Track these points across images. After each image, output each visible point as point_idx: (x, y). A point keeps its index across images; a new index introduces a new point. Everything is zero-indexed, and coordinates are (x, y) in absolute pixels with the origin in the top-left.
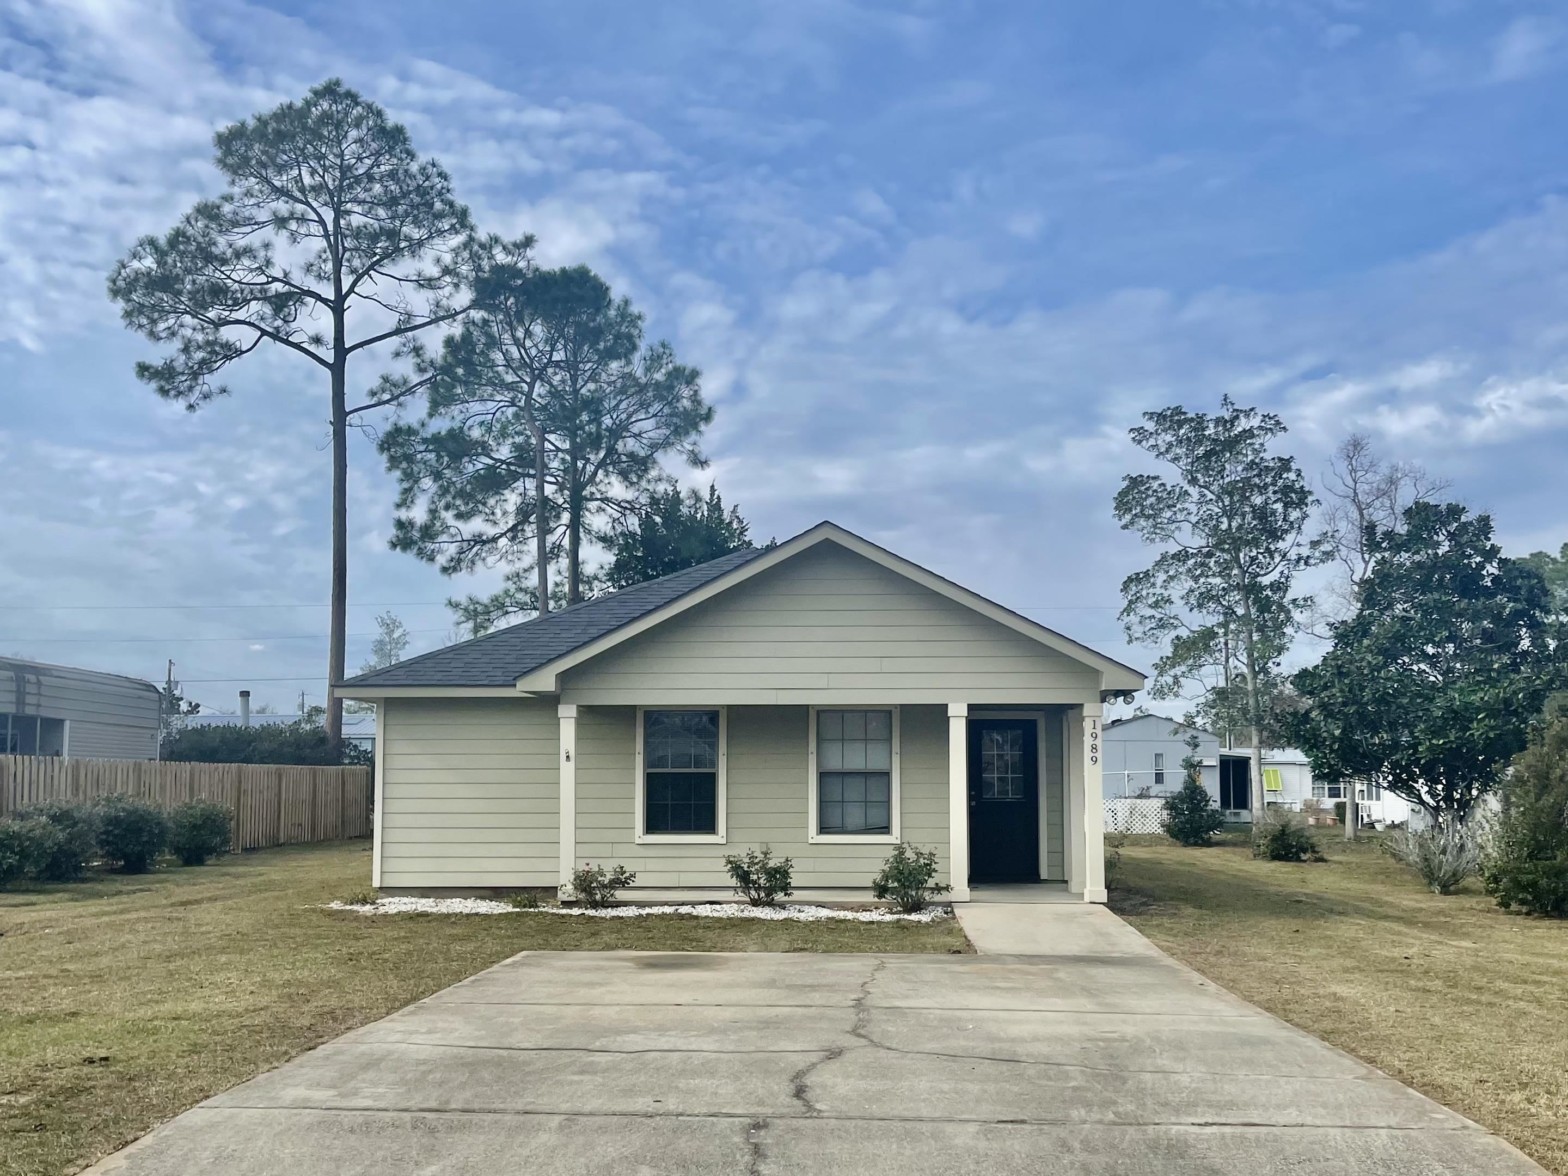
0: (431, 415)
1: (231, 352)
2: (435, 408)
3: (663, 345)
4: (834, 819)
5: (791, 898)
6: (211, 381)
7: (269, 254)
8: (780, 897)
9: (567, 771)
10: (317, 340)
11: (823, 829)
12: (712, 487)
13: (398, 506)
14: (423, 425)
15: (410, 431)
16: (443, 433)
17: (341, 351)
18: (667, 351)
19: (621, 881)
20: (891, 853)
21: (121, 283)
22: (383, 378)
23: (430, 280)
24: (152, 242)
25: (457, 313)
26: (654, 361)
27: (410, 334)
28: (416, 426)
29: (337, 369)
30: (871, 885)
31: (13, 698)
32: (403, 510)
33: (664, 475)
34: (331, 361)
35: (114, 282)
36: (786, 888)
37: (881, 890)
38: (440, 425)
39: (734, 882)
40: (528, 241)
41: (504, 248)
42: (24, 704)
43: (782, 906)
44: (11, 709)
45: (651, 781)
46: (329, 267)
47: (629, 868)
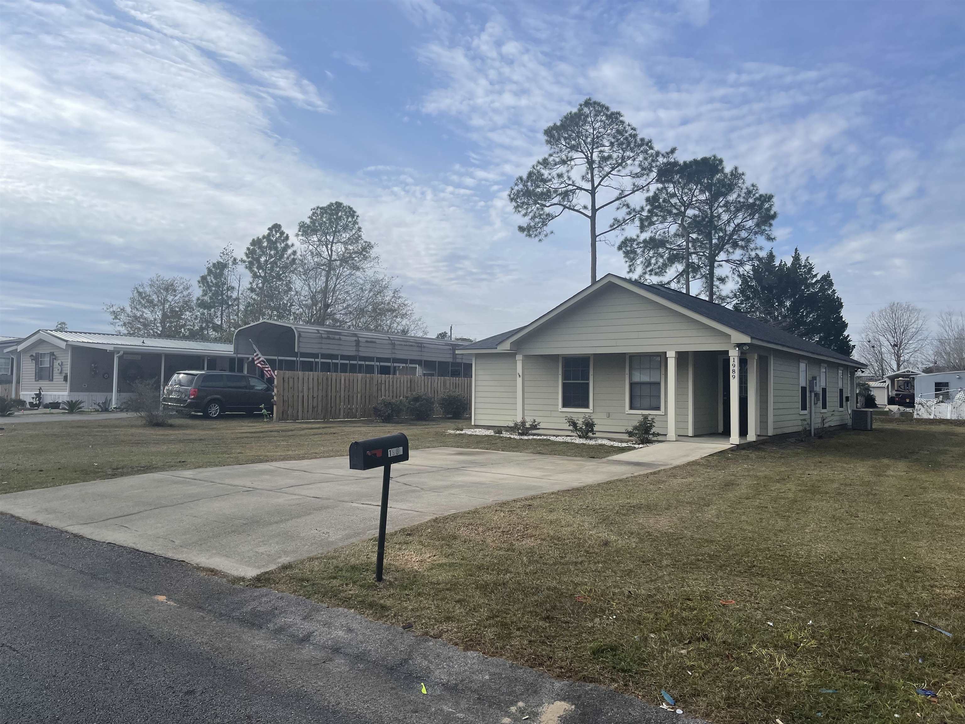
0: (641, 232)
1: (550, 217)
2: (642, 228)
3: (753, 185)
4: (637, 404)
5: (594, 436)
6: (547, 229)
7: (569, 174)
8: (590, 434)
9: (519, 381)
10: (585, 207)
11: (631, 408)
12: (796, 249)
13: (629, 272)
14: (638, 237)
15: (632, 240)
16: (648, 239)
17: (594, 210)
18: (755, 188)
19: (534, 427)
20: (641, 418)
21: (512, 196)
22: (614, 219)
23: (636, 174)
24: (521, 178)
25: (643, 187)
26: (749, 192)
27: (623, 199)
28: (635, 237)
29: (593, 218)
30: (624, 431)
31: (451, 356)
32: (631, 274)
33: (758, 247)
34: (590, 215)
35: (510, 196)
36: (592, 431)
37: (630, 434)
38: (646, 235)
39: (571, 428)
40: (673, 151)
41: (663, 155)
42: (456, 358)
43: (591, 439)
44: (451, 360)
45: (564, 386)
46: (589, 176)
47: (538, 420)
